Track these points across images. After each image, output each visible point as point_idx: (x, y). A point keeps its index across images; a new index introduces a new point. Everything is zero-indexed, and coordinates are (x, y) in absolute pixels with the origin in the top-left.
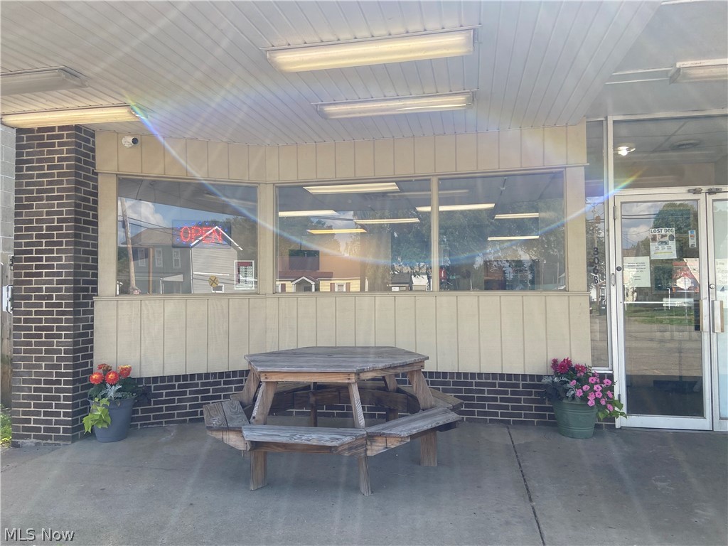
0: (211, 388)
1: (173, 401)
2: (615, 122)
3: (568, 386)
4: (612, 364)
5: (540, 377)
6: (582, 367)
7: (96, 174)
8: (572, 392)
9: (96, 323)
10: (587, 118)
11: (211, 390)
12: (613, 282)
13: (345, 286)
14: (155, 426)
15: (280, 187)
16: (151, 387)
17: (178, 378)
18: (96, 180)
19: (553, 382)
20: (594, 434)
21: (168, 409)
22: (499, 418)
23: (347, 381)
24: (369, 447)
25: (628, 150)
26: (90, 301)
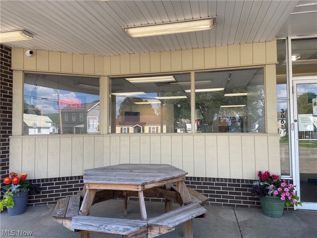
0: (73, 184)
1: (52, 192)
2: (292, 40)
3: (269, 188)
4: (292, 174)
5: (251, 181)
6: (276, 176)
7: (12, 71)
8: (271, 192)
9: (10, 150)
10: (277, 38)
11: (73, 186)
12: (293, 128)
13: (156, 128)
14: (43, 205)
15: (112, 78)
16: (40, 184)
17: (55, 179)
18: (12, 74)
19: (260, 185)
20: (283, 214)
21: (49, 196)
22: (229, 203)
23: (136, 190)
24: (149, 233)
25: (296, 57)
26: (7, 138)
